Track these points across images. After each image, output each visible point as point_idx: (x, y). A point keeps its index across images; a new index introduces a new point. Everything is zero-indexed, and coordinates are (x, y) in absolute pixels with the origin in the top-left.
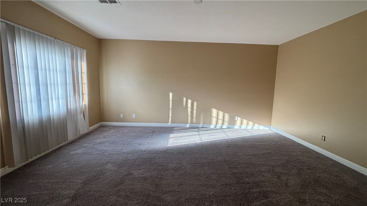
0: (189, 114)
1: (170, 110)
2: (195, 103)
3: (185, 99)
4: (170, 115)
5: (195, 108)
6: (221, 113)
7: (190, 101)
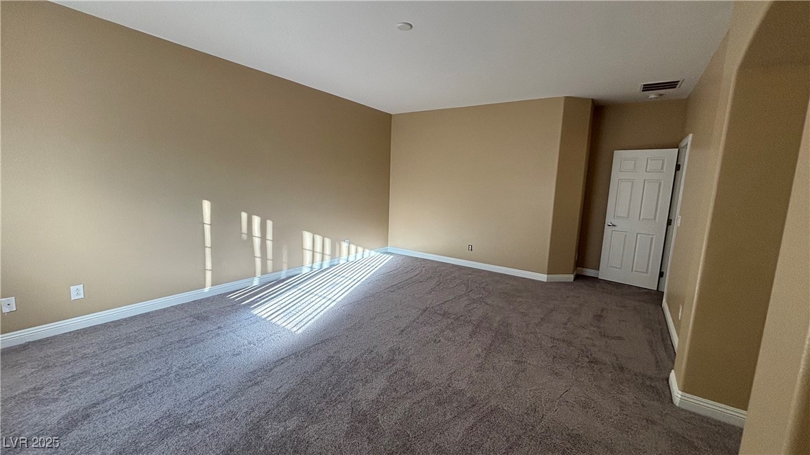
0: (258, 253)
1: (208, 251)
2: (270, 224)
3: (244, 216)
4: (209, 265)
5: (269, 236)
6: (318, 239)
7: (256, 220)
